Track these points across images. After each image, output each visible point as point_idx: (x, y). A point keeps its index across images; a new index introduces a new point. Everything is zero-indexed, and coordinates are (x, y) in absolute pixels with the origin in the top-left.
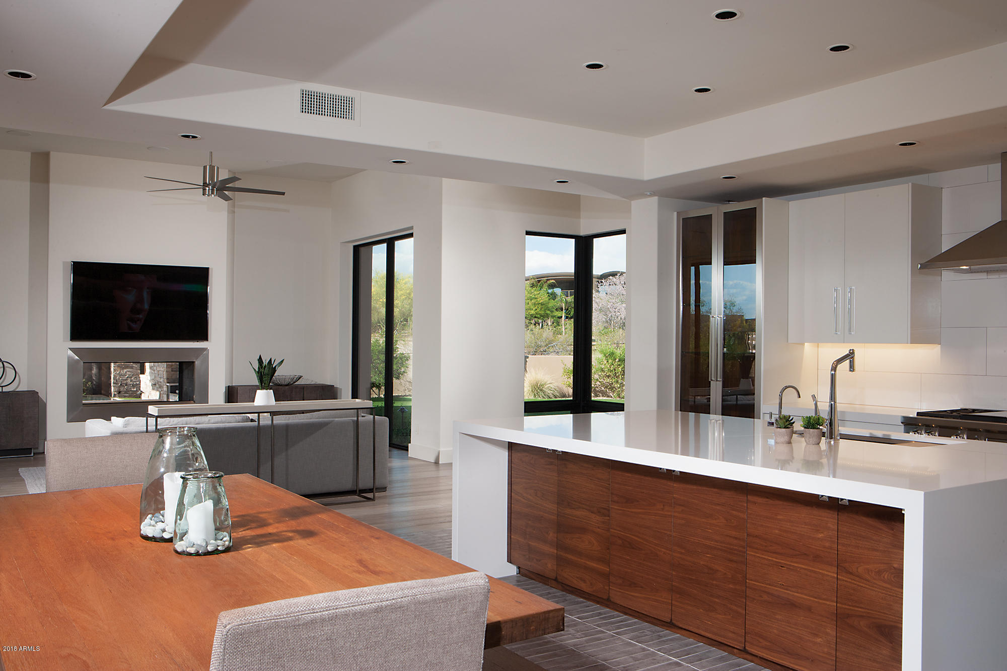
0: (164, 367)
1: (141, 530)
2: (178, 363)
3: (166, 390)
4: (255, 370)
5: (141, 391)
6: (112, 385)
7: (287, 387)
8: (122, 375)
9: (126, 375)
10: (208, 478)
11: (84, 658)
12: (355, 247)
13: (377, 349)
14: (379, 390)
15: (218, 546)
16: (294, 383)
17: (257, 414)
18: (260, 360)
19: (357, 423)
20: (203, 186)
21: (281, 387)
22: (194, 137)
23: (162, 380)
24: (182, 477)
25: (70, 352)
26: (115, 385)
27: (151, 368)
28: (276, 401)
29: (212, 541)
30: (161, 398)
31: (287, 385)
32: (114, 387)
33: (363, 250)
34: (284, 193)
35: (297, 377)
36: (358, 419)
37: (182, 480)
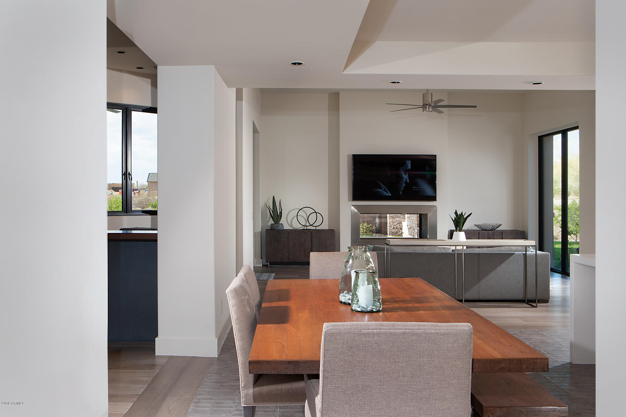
0: (415, 217)
1: (339, 298)
2: (419, 215)
3: (417, 232)
4: (453, 220)
5: (402, 232)
6: (388, 228)
7: (491, 231)
8: (394, 222)
9: (396, 222)
10: (370, 272)
11: (284, 344)
12: (539, 137)
13: (574, 207)
14: (576, 236)
15: (373, 309)
16: (496, 229)
17: (455, 247)
18: (456, 213)
19: (525, 255)
20: (423, 106)
21: (486, 231)
22: (398, 82)
23: (414, 226)
24: (355, 272)
25: (353, 208)
26: (389, 228)
27: (408, 218)
28: (466, 239)
29: (371, 306)
30: (414, 237)
31: (491, 230)
32: (389, 229)
33: (545, 139)
34: (476, 106)
35: (498, 225)
36: (526, 253)
37: (355, 273)
